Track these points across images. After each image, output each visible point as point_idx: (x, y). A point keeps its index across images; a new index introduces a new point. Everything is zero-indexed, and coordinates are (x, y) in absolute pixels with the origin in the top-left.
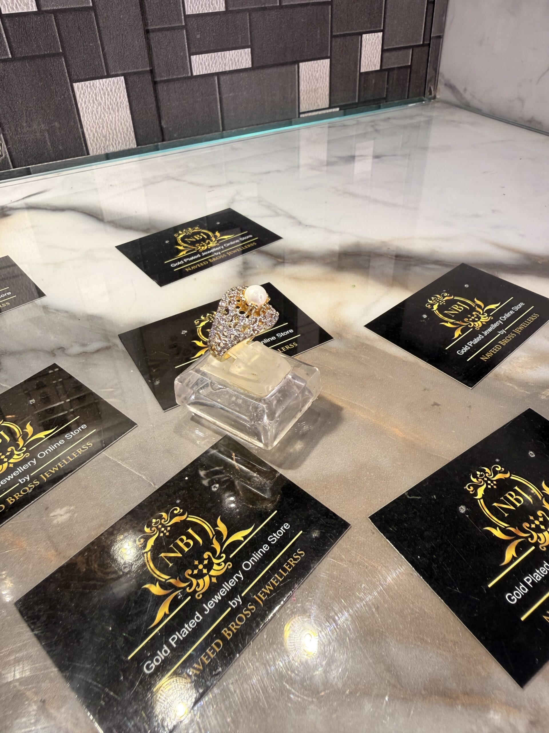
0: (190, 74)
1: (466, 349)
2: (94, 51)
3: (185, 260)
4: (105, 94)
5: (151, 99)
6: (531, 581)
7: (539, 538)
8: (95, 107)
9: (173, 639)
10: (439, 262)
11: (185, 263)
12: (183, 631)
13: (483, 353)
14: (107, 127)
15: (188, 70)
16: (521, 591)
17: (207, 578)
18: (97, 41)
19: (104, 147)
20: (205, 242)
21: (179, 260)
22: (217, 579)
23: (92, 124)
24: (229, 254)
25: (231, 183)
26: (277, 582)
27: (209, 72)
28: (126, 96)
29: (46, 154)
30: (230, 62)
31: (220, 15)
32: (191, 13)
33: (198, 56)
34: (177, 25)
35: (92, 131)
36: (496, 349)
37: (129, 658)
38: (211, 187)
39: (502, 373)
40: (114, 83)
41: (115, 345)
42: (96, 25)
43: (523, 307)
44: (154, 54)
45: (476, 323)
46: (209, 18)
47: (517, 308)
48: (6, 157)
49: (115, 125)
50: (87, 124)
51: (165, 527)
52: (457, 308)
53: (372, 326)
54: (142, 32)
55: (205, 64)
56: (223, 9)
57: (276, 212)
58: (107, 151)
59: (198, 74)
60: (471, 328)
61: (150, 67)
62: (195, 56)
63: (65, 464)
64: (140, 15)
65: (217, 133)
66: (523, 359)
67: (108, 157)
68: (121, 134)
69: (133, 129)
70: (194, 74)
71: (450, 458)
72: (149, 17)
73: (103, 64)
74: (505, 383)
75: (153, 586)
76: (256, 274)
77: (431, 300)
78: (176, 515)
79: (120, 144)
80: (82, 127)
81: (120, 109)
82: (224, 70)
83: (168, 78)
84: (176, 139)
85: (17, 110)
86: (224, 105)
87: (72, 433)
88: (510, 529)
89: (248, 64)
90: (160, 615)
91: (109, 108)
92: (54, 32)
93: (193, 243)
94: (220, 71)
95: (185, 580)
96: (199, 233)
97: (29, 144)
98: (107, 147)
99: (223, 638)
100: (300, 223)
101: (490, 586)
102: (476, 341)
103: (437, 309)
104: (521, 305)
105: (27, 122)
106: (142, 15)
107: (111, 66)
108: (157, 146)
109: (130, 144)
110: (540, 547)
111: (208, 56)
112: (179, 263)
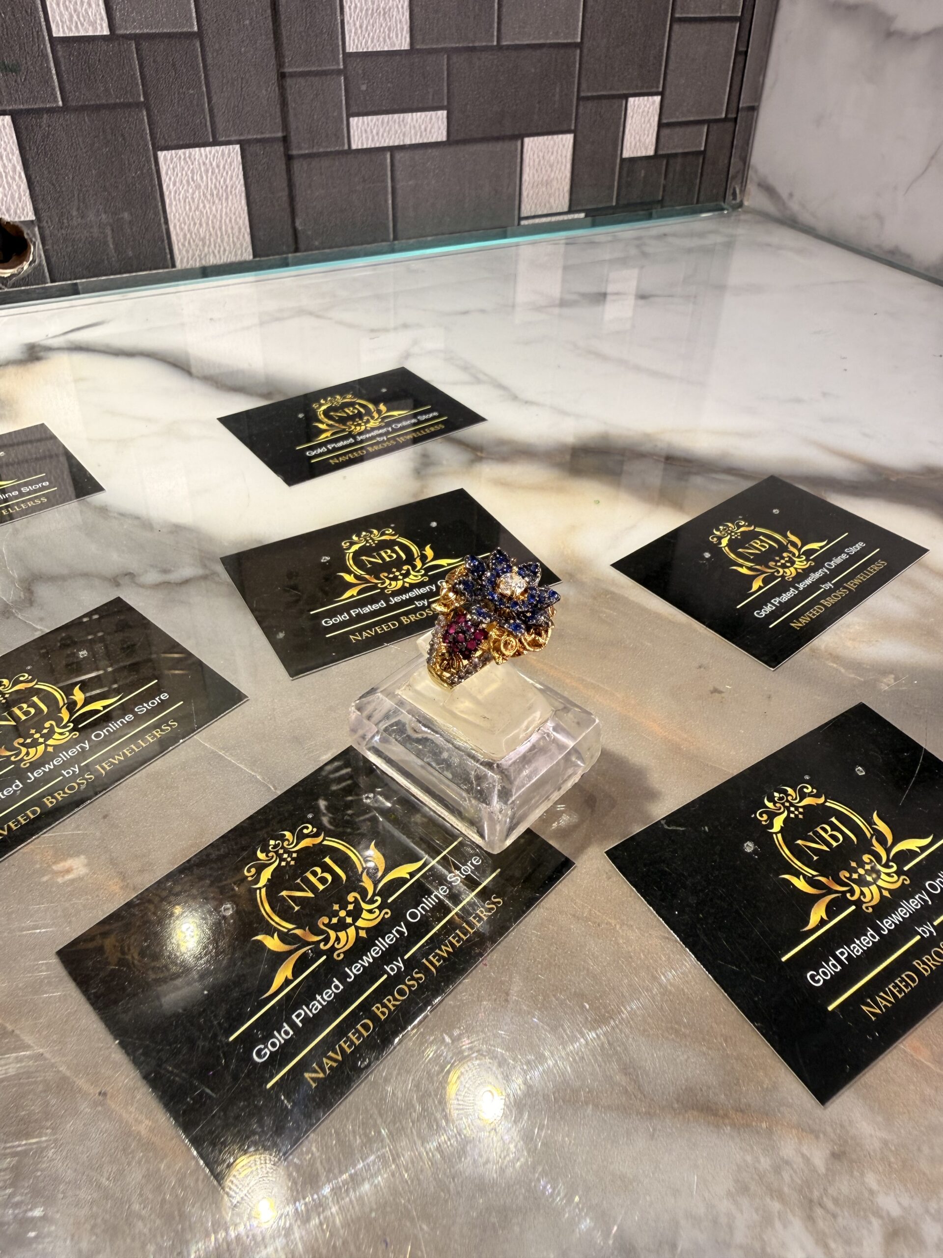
0: (346, 147)
1: (768, 609)
2: (195, 102)
3: (330, 447)
4: (207, 171)
5: (281, 182)
6: (846, 955)
7: (862, 893)
8: (191, 191)
9: (298, 1016)
10: (734, 471)
11: (329, 452)
12: (313, 1006)
13: (796, 616)
14: (207, 224)
15: (343, 139)
16: (831, 968)
17: (351, 931)
18: (201, 88)
19: (200, 256)
20: (361, 419)
21: (320, 445)
22: (367, 933)
23: (184, 219)
24: (401, 440)
25: (405, 326)
26: (458, 941)
27: (377, 145)
28: (241, 176)
29: (106, 262)
30: (413, 132)
31: (401, 55)
32: (355, 51)
33: (361, 118)
34: (332, 68)
35: (182, 229)
36: (816, 612)
37: (231, 1039)
38: (372, 331)
39: (823, 647)
40: (223, 154)
41: (214, 573)
42: (200, 61)
43: (863, 548)
44: (291, 112)
45: (786, 570)
46: (381, 59)
47: (853, 550)
48: (40, 264)
49: (221, 221)
50: (175, 218)
51: (290, 853)
52: (759, 546)
53: (622, 566)
54: (274, 76)
55: (372, 132)
56: (406, 46)
57: (477, 378)
58: (204, 263)
59: (360, 147)
60: (778, 577)
61: (283, 132)
62: (356, 119)
63: (133, 750)
64: (273, 49)
65: (384, 244)
66: (857, 627)
67: (206, 272)
68: (229, 236)
69: (248, 230)
70: (354, 147)
71: (735, 772)
72: (287, 53)
73: (208, 124)
74: (827, 662)
75: (269, 938)
76: (442, 474)
77: (718, 530)
78: (308, 836)
79: (227, 252)
80: (166, 222)
81: (230, 197)
82: (402, 143)
83: (311, 151)
84: (317, 248)
85: (64, 189)
86: (399, 199)
87: (145, 705)
88: (820, 878)
89: (442, 136)
90: (278, 981)
91: (212, 195)
92: (132, 69)
93: (343, 420)
94: (396, 144)
95: (317, 931)
96: (352, 404)
97: (80, 245)
98: (205, 256)
99: (374, 1018)
100: (515, 398)
101: (784, 959)
102: (785, 597)
103: (727, 545)
104: (860, 545)
105: (78, 209)
106: (276, 50)
107: (220, 126)
108: (286, 258)
109: (242, 254)
110: (864, 907)
111: (378, 120)
112: (319, 451)
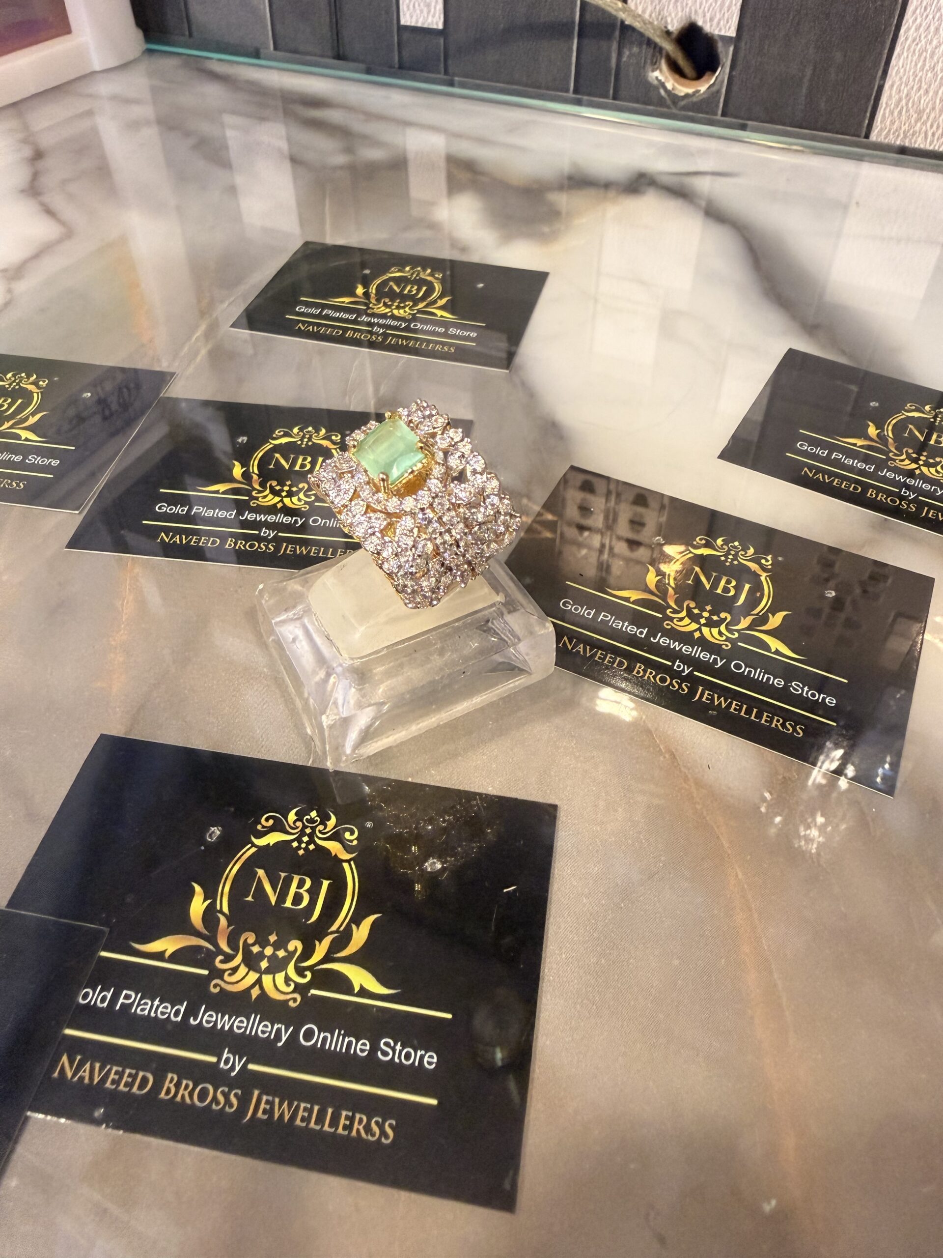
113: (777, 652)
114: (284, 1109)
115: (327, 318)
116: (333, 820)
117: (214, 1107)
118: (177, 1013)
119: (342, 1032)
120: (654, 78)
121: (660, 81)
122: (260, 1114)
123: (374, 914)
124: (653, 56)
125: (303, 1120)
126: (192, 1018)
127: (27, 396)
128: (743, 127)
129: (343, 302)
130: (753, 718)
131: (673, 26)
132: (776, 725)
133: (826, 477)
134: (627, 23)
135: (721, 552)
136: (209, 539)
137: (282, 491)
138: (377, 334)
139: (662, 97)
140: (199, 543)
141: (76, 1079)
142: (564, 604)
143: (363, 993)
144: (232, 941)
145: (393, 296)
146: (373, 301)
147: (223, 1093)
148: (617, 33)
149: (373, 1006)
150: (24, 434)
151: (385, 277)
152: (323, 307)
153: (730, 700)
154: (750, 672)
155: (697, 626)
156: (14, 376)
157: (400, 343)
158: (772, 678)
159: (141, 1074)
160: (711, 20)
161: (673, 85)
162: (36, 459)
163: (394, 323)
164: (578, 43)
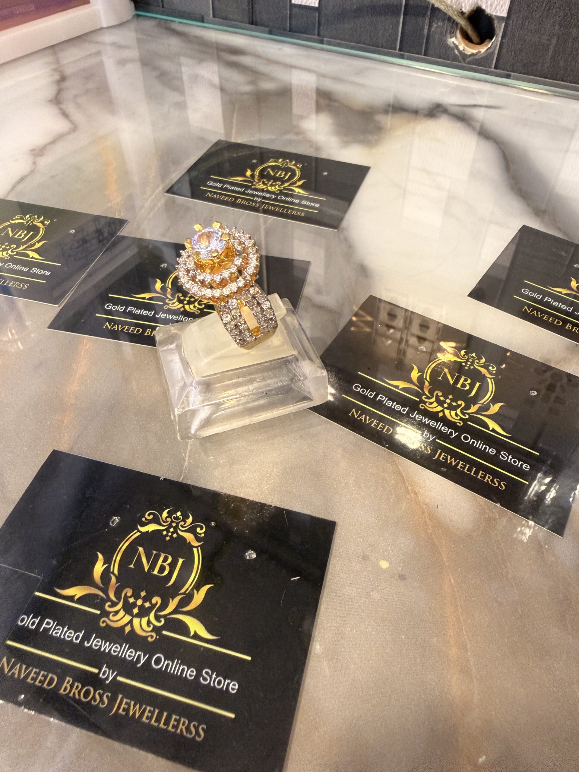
113: (493, 430)
114: (136, 709)
115: (226, 190)
116: (191, 518)
117: (93, 702)
118: (77, 638)
119: (180, 662)
120: (451, 42)
121: (455, 44)
122: (120, 711)
123: (209, 584)
124: (452, 27)
125: (147, 718)
126: (86, 642)
127: (36, 229)
128: (508, 77)
129: (237, 180)
130: (472, 474)
131: (465, 9)
132: (487, 480)
133: (539, 313)
134: (436, 6)
135: (462, 359)
136: (136, 329)
137: (184, 300)
138: (256, 202)
139: (456, 55)
140: (129, 330)
141: (10, 674)
142: (356, 387)
143: (196, 636)
144: (118, 594)
145: (269, 177)
146: (256, 180)
147: (99, 694)
148: (429, 13)
149: (201, 646)
150: (32, 254)
151: (265, 165)
152: (224, 182)
153: (458, 461)
154: (473, 442)
155: (441, 409)
156: (30, 217)
157: (270, 208)
158: (488, 448)
159: (50, 675)
160: (491, 5)
161: (464, 47)
162: (36, 271)
163: (268, 195)
164: (404, 19)
